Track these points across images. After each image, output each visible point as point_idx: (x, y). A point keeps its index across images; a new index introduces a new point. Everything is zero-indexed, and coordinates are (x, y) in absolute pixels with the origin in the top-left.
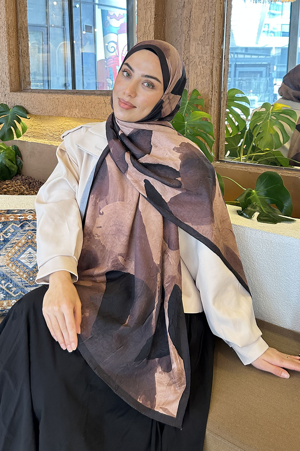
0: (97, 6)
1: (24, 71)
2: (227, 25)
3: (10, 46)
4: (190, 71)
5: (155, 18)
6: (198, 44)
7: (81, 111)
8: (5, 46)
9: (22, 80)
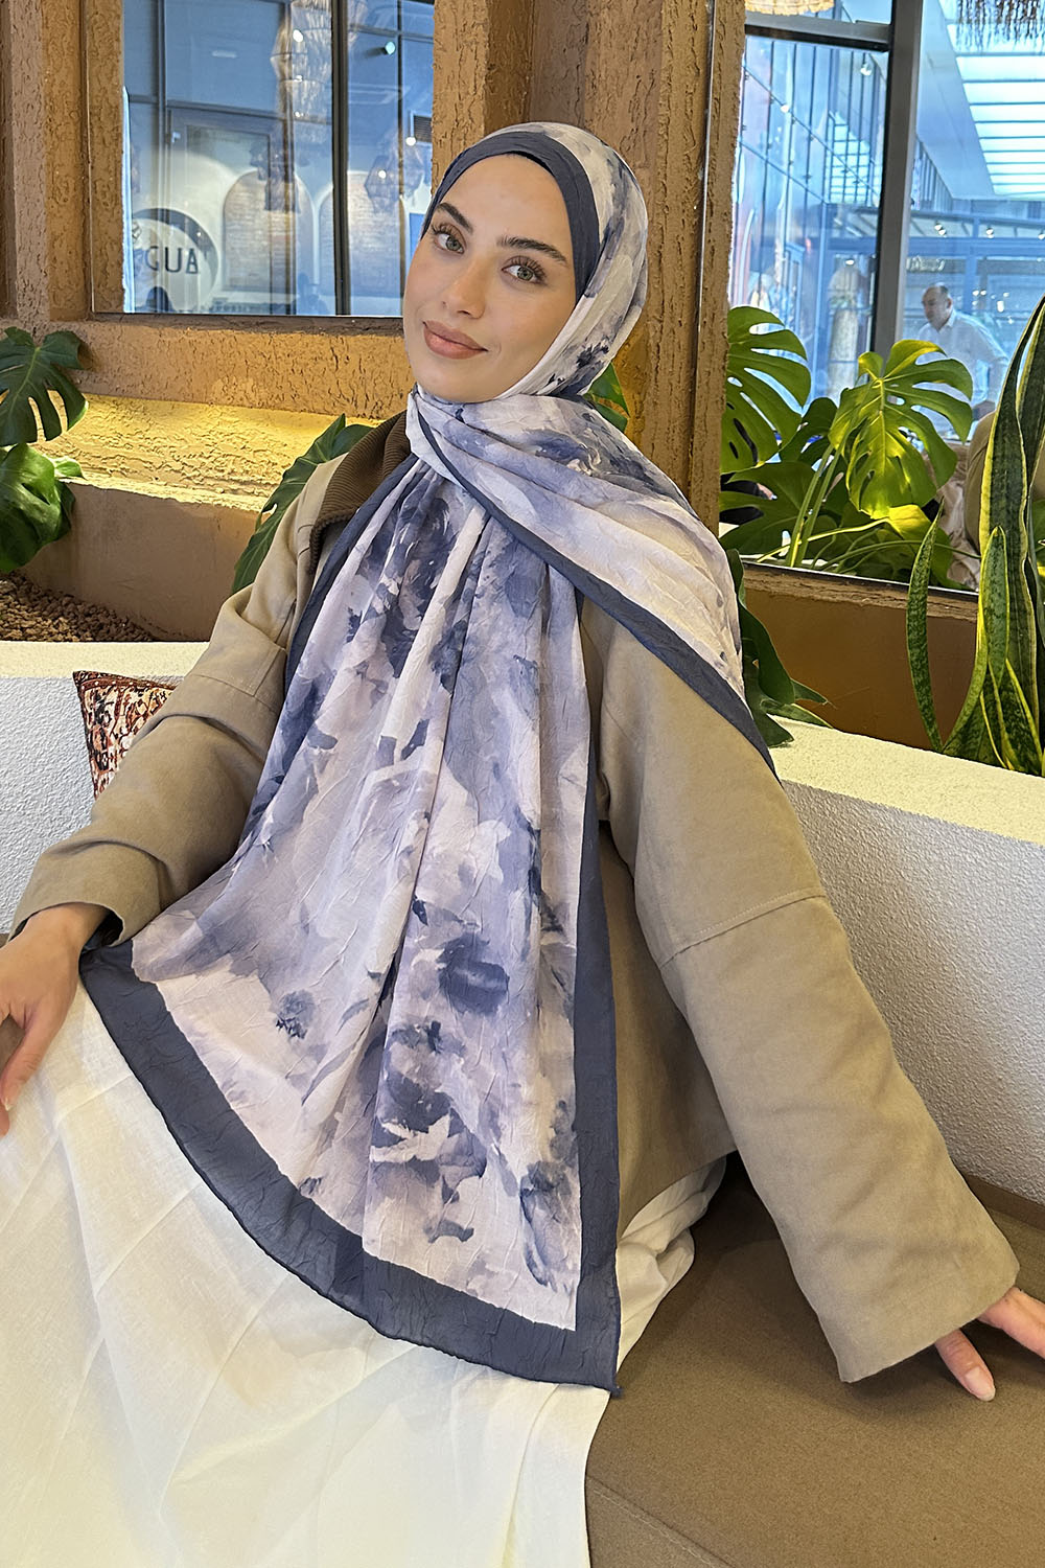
1: (101, 252)
2: (721, 101)
3: (54, 168)
5: (487, 78)
7: (261, 384)
8: (37, 168)
9: (94, 284)
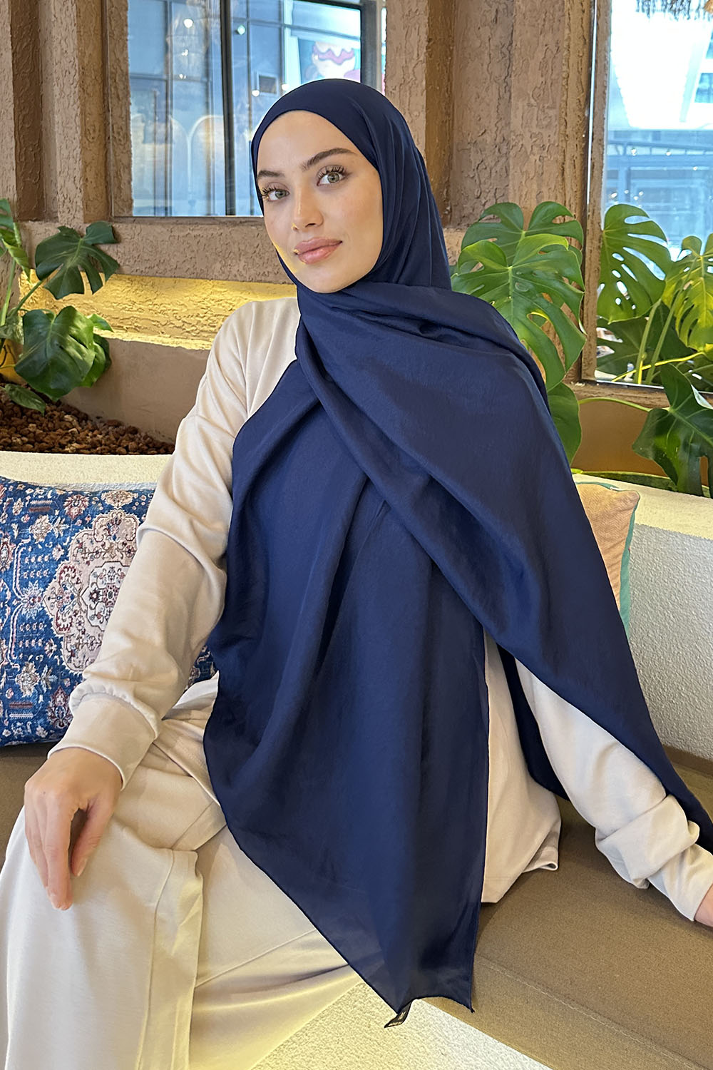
0: (287, 32)
1: (118, 175)
2: (599, 61)
3: (85, 116)
4: (511, 167)
5: (428, 48)
6: (529, 105)
8: (74, 116)
9: (113, 196)
